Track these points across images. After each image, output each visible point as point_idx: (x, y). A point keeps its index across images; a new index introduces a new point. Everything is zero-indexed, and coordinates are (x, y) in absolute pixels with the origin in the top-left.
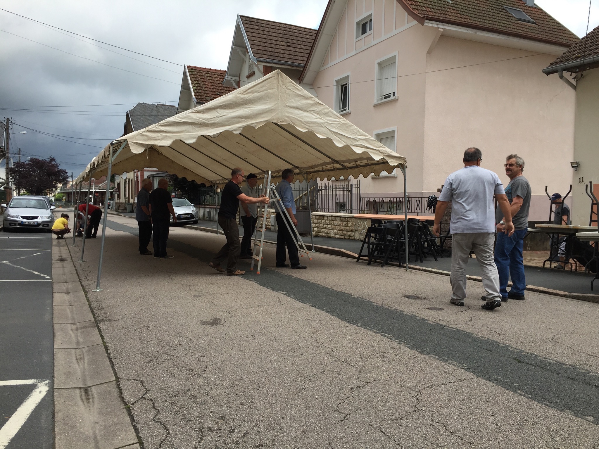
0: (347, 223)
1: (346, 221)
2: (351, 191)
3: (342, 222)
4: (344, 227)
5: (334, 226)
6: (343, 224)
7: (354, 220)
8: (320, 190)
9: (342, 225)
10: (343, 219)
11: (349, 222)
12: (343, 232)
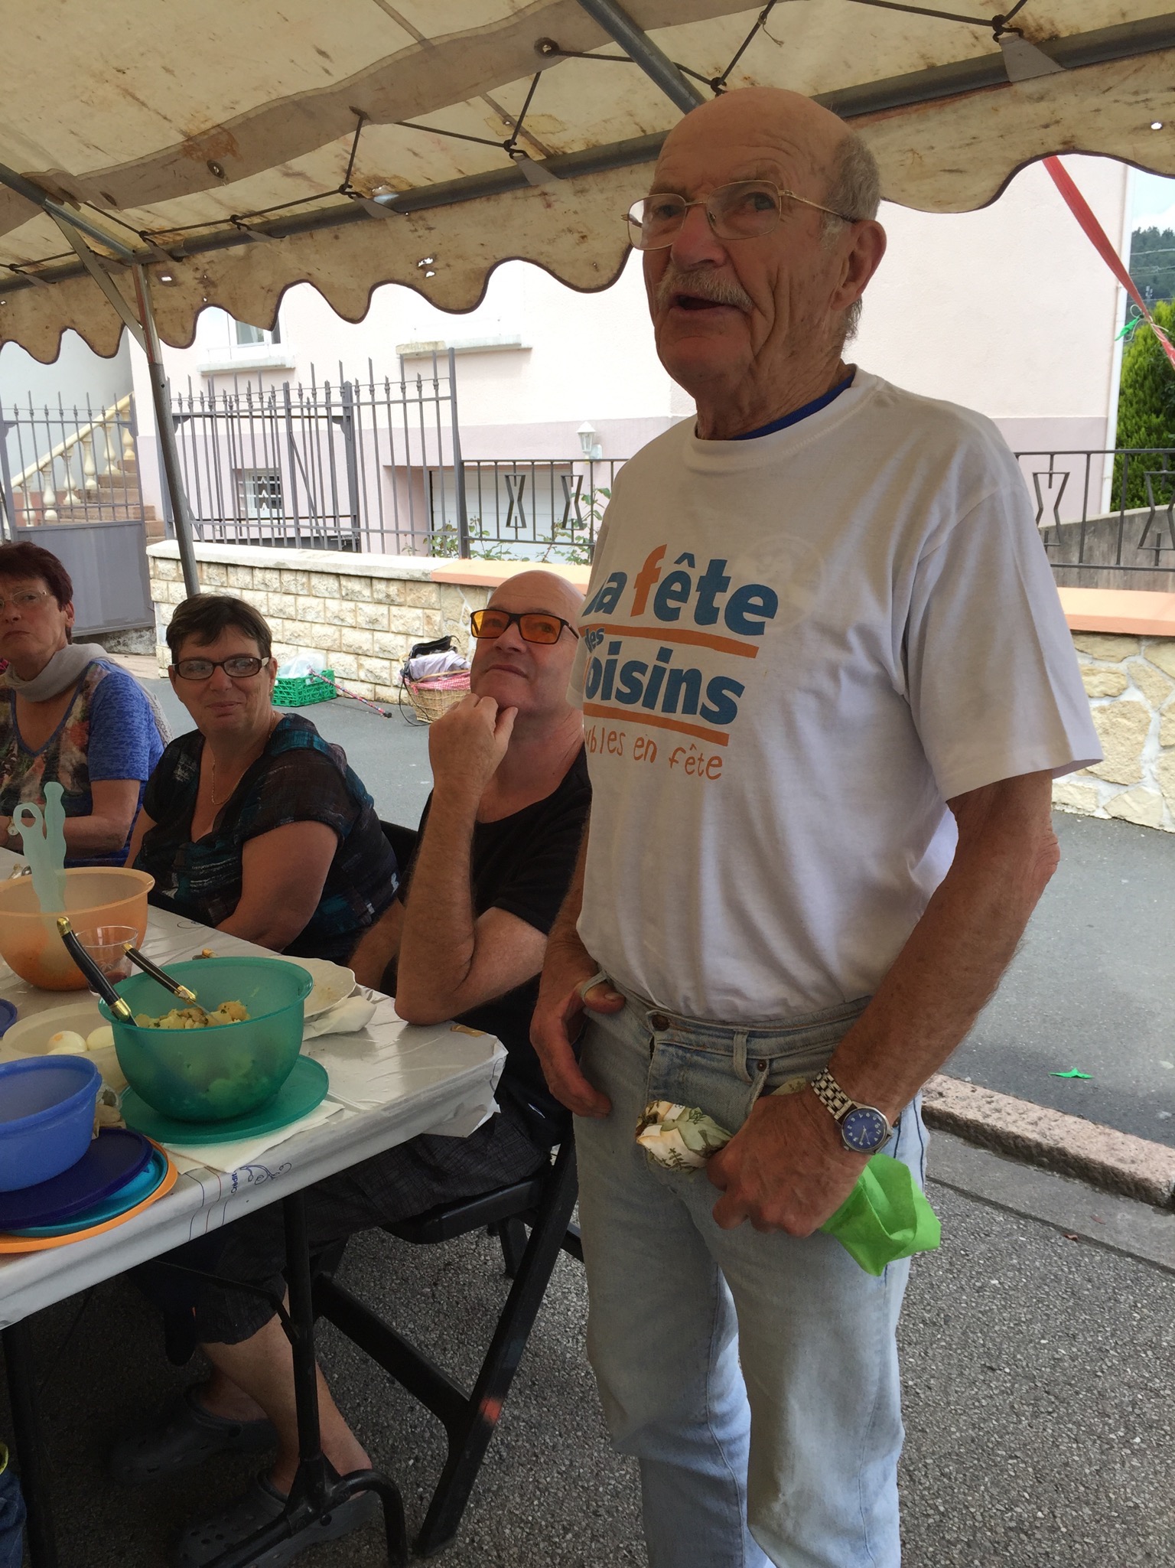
0: (383, 609)
1: (379, 602)
2: (346, 421)
3: (351, 605)
4: (367, 635)
5: (301, 626)
6: (362, 620)
7: (430, 594)
8: (186, 417)
9: (350, 620)
10: (355, 586)
11: (400, 605)
12: (364, 660)
